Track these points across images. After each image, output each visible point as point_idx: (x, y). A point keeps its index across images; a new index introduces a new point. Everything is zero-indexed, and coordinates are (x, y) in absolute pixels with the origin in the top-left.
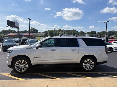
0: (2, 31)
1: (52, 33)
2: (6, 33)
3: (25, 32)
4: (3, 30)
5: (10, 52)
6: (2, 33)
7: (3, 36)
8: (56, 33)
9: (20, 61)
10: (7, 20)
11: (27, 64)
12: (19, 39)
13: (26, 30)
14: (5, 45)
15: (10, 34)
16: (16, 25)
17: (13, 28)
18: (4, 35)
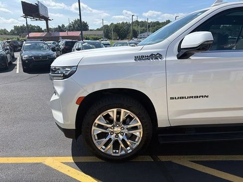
0: (13, 29)
1: (119, 30)
2: (23, 32)
3: (61, 29)
4: (15, 27)
5: (65, 77)
6: (13, 32)
7: (18, 40)
8: (128, 29)
9: (113, 113)
10: (22, 2)
11: (140, 123)
12: (53, 43)
13: (63, 26)
14: (26, 56)
15: (32, 35)
16: (42, 13)
17: (37, 20)
18: (18, 36)
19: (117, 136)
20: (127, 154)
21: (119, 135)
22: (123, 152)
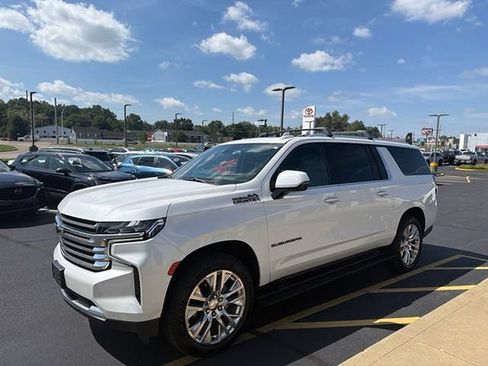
9: (212, 279)
11: (242, 286)
19: (214, 313)
20: (229, 336)
21: (217, 311)
22: (224, 335)
